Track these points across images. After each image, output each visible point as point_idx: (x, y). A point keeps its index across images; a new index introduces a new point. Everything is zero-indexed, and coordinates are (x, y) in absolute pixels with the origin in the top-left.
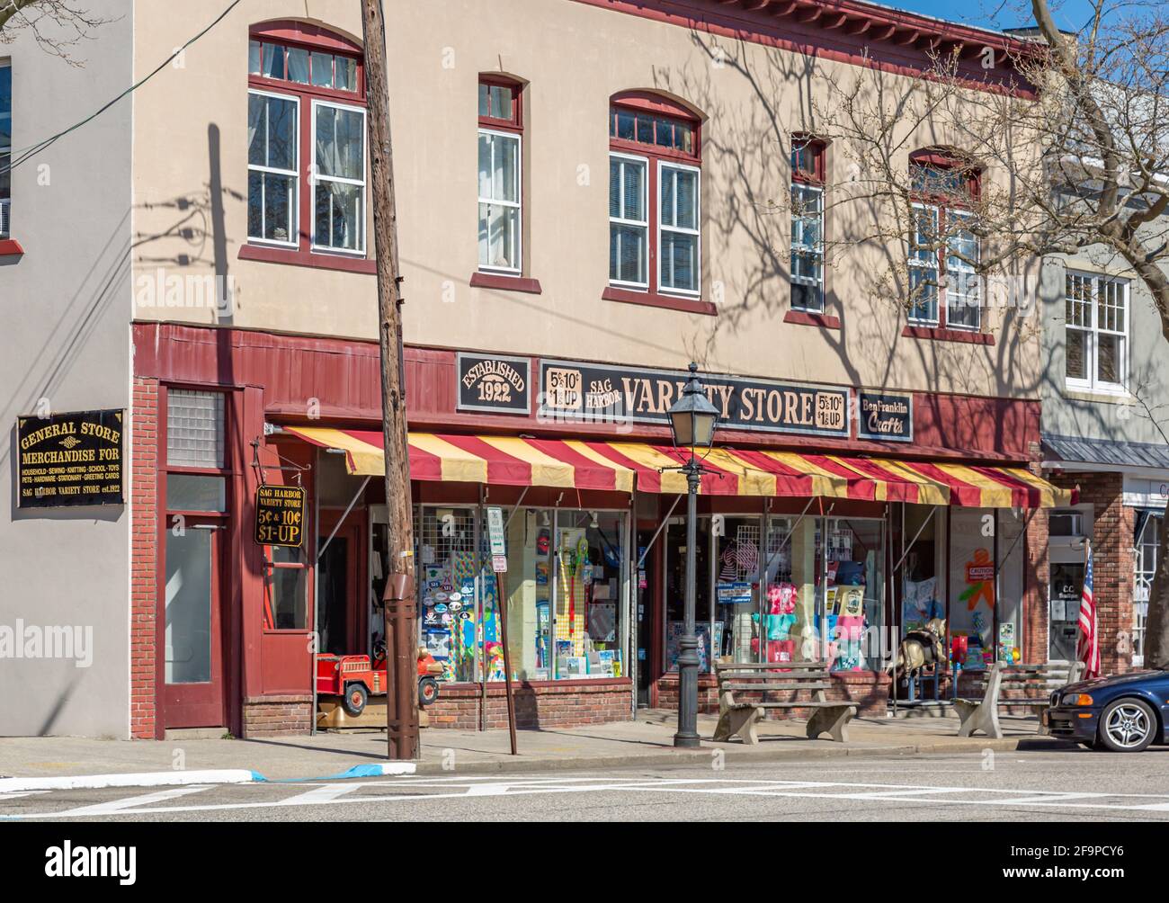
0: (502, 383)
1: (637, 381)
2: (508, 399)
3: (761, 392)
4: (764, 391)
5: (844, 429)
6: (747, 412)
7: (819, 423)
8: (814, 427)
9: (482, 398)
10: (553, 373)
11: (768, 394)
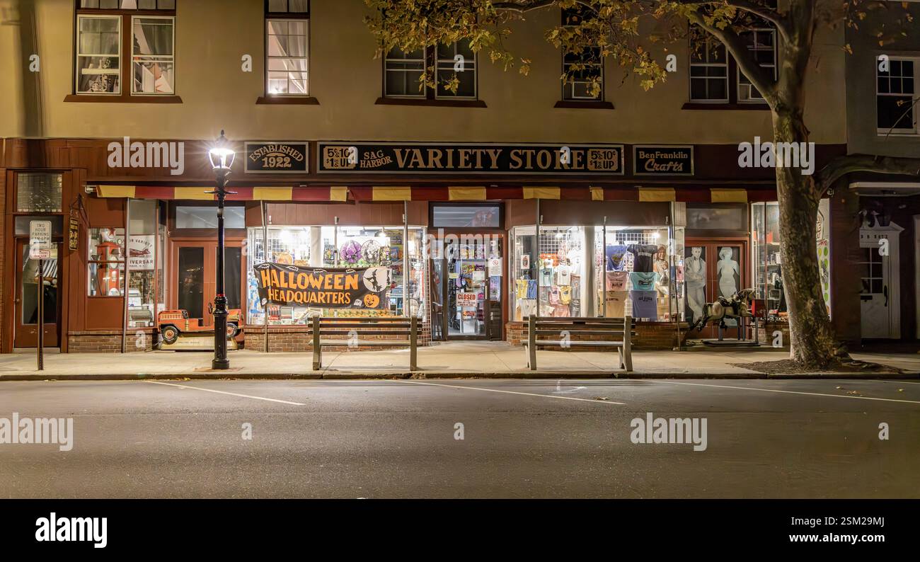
0: (283, 157)
1: (408, 150)
2: (290, 166)
3: (529, 152)
4: (534, 151)
5: (619, 170)
6: (515, 163)
7: (591, 167)
8: (586, 170)
9: (266, 165)
10: (329, 150)
11: (537, 153)
